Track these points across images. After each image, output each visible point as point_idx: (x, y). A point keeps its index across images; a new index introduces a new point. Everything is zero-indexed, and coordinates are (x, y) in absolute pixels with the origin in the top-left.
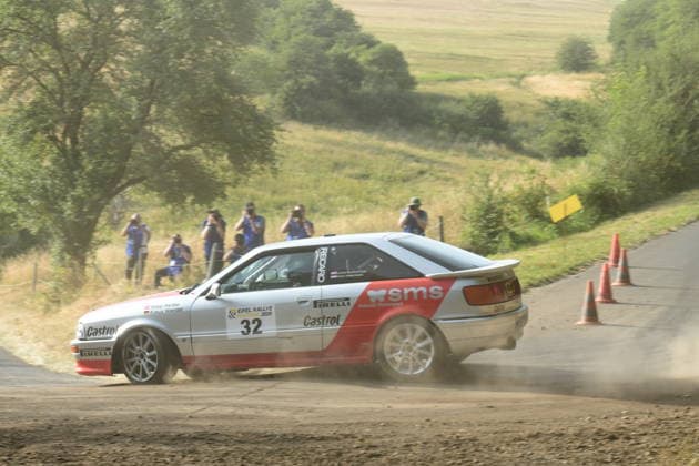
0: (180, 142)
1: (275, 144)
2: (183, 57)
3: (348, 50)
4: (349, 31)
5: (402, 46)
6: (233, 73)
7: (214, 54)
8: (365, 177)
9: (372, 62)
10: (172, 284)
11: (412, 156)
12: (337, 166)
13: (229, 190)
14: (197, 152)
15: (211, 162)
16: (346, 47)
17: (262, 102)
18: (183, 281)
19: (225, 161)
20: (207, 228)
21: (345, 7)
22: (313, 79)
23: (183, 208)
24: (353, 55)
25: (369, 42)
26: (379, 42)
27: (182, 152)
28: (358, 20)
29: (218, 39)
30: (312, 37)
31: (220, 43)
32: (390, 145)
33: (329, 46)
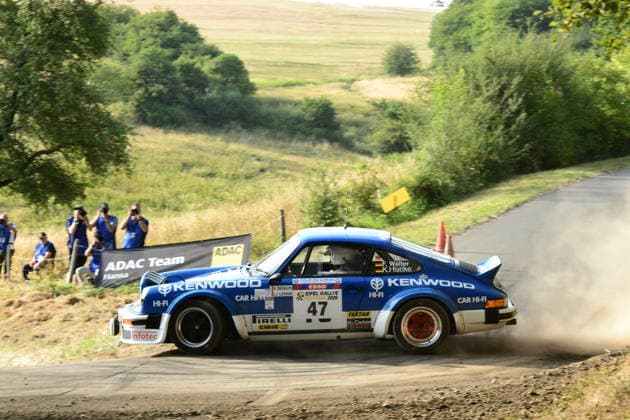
0: (42, 147)
1: (128, 147)
2: (42, 69)
3: (195, 60)
4: (194, 42)
5: (242, 56)
6: (89, 83)
7: (71, 66)
8: (211, 175)
9: (216, 71)
10: (38, 278)
11: (254, 156)
12: (186, 166)
13: (87, 191)
14: (58, 156)
15: (70, 165)
16: (192, 57)
17: (116, 109)
18: (48, 274)
19: (83, 163)
20: (74, 224)
21: (190, 22)
22: (161, 87)
23: (46, 207)
24: (198, 65)
25: (213, 52)
26: (222, 53)
27: (44, 156)
28: (202, 33)
29: (74, 52)
30: (160, 50)
31: (76, 56)
32: (233, 146)
33: (175, 57)
